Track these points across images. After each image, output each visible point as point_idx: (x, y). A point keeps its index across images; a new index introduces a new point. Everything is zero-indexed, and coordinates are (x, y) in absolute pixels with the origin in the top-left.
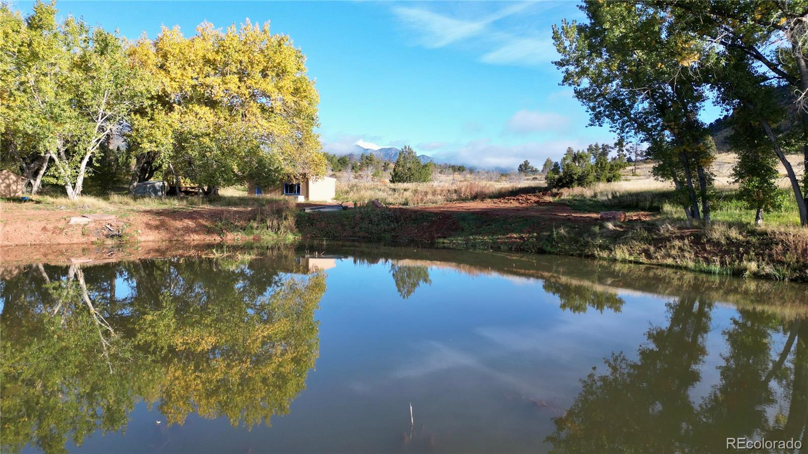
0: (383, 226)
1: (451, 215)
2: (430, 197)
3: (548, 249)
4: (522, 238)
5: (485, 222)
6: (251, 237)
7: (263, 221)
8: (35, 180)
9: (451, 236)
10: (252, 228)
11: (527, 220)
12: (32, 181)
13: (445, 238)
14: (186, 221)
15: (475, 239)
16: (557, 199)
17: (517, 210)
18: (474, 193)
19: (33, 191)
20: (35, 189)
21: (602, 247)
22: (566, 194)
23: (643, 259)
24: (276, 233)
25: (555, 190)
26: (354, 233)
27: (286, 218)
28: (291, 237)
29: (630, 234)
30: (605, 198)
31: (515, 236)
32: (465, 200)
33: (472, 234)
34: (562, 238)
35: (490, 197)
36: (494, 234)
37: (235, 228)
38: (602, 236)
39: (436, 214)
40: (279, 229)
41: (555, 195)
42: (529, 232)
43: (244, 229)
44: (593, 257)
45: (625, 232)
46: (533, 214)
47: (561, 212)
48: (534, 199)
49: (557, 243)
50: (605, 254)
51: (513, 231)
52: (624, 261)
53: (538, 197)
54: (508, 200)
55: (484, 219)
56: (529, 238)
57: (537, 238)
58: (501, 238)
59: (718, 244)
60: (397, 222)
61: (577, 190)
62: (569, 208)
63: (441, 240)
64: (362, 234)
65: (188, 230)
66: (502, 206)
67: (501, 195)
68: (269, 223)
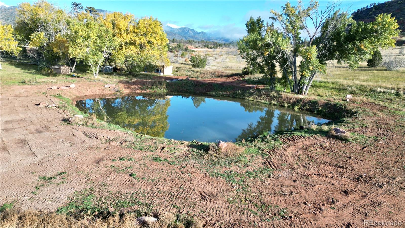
0: (192, 88)
1: (211, 84)
2: (205, 75)
3: (235, 96)
4: (230, 93)
5: (221, 87)
6: (154, 91)
7: (156, 86)
8: (73, 68)
9: (211, 91)
10: (154, 88)
11: (232, 87)
12: (72, 68)
13: (209, 92)
14: (135, 86)
15: (217, 93)
16: (243, 79)
17: (231, 82)
18: (219, 75)
19: (72, 72)
20: (73, 71)
21: (248, 97)
22: (247, 77)
23: (255, 100)
24: (161, 90)
25: (243, 76)
26: (183, 89)
27: (163, 85)
28: (165, 91)
29: (255, 93)
30: (256, 80)
31: (228, 92)
32: (217, 77)
33: (217, 91)
34: (239, 93)
35: (224, 77)
36: (223, 91)
37: (149, 88)
38: (248, 93)
39: (207, 84)
40: (161, 88)
41: (243, 77)
42: (232, 91)
43: (151, 88)
44: (245, 99)
45: (254, 92)
46: (235, 84)
47: (243, 84)
48: (237, 78)
49: (238, 95)
50: (247, 98)
51: (228, 91)
52: (251, 100)
53: (239, 78)
54: (230, 78)
55: (221, 86)
56: (231, 93)
57: (234, 93)
58: (224, 93)
59: (271, 97)
60: (196, 86)
61: (250, 76)
62: (246, 82)
63: (208, 93)
64: (185, 90)
65: (136, 89)
66: (227, 80)
67: (227, 76)
68: (158, 87)
